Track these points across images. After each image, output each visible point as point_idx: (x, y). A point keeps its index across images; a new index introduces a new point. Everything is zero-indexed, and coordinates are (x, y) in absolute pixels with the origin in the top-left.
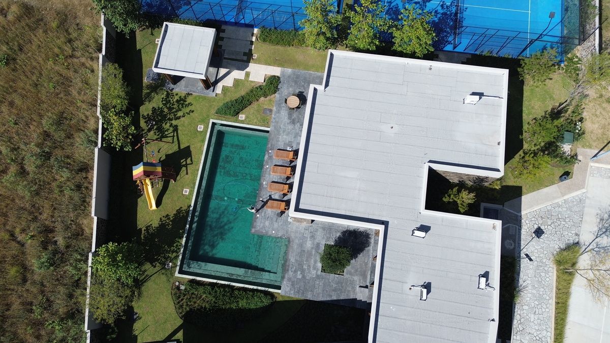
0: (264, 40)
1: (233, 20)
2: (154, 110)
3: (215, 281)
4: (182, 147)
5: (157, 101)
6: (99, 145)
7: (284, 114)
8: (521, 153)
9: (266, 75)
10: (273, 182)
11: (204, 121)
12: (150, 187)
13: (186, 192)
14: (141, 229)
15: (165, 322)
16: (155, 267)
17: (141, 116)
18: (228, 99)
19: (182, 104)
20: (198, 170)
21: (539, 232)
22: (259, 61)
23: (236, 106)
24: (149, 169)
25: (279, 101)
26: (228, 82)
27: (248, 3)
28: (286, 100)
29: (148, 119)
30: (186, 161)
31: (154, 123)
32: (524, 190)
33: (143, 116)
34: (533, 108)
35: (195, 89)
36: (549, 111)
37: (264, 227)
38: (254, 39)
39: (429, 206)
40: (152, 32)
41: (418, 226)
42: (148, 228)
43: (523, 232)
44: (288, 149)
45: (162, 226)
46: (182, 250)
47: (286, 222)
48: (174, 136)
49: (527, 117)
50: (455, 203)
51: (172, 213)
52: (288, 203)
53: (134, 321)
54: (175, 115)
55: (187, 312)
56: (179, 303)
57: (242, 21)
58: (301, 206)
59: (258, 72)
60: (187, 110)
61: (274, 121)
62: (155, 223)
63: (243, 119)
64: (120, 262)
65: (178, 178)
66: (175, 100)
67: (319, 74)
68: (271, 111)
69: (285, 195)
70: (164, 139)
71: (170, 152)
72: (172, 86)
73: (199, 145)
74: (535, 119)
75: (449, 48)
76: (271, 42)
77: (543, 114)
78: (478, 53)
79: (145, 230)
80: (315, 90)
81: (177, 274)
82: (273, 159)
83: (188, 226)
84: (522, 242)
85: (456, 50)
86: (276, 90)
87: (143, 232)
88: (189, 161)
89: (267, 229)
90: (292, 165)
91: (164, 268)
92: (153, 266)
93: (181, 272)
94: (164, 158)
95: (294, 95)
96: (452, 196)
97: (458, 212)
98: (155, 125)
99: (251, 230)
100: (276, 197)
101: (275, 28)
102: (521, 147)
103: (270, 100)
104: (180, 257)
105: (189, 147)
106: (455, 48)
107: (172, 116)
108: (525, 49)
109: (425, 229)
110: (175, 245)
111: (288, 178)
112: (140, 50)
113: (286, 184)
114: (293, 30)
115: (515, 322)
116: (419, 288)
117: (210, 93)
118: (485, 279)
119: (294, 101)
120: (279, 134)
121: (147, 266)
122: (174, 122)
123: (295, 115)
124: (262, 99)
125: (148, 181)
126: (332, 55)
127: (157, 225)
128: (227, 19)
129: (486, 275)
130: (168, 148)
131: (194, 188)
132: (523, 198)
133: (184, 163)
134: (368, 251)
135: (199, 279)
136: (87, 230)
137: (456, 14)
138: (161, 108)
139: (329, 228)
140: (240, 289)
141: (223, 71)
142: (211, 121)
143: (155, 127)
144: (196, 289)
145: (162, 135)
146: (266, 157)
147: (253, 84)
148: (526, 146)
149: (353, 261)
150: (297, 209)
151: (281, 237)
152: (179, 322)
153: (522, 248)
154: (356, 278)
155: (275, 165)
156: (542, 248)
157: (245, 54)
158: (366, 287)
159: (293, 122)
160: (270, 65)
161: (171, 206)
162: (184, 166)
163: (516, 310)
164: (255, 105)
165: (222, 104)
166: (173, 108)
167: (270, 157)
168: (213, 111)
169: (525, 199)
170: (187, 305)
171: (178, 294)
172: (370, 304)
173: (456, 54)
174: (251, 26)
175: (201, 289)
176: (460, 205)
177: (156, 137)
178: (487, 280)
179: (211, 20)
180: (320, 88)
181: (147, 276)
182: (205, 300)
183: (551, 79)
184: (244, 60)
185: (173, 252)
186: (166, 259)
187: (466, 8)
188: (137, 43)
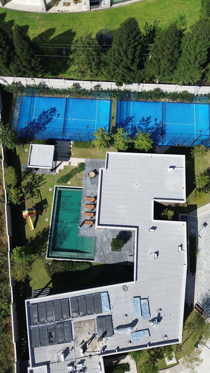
0: (76, 147)
1: (61, 138)
2: (28, 183)
3: (64, 259)
4: (43, 200)
5: (29, 179)
6: (6, 203)
7: (88, 180)
8: (195, 189)
9: (78, 163)
10: (86, 212)
11: (52, 186)
12: (30, 220)
13: (47, 220)
14: (28, 239)
15: (44, 280)
16: (36, 256)
17: (22, 187)
18: (62, 175)
19: (41, 179)
20: (51, 209)
21: (205, 224)
22: (74, 156)
23: (66, 178)
24: (31, 212)
25: (86, 174)
26: (61, 167)
27: (67, 129)
28: (89, 174)
29: (26, 188)
30: (45, 205)
31: (29, 189)
32: (198, 206)
33: (23, 187)
34: (199, 169)
35: (46, 172)
36: (207, 169)
37: (84, 233)
38: (71, 146)
39: (155, 218)
40: (23, 146)
41: (151, 227)
42: (31, 238)
43: (199, 225)
44: (92, 196)
45: (37, 237)
46: (48, 247)
47: (94, 230)
48: (38, 195)
49: (197, 173)
50: (167, 216)
51: (41, 230)
52: (94, 221)
53: (29, 281)
54: (38, 185)
55: (53, 274)
56: (49, 271)
57: (65, 138)
58: (100, 223)
59: (75, 162)
60: (43, 182)
61: (84, 184)
62: (34, 236)
63: (70, 184)
64: (23, 255)
65: (43, 214)
66: (37, 178)
67: (103, 160)
68: (82, 179)
69: (92, 217)
70: (34, 197)
71: (38, 202)
72: (35, 171)
73: (50, 198)
74: (200, 174)
75: (160, 144)
76: (79, 147)
77: (204, 171)
78: (173, 145)
79: (30, 239)
80: (102, 170)
81: (47, 258)
82: (85, 201)
83: (49, 236)
84: (199, 230)
85: (163, 145)
86: (84, 169)
87: (29, 240)
88: (46, 206)
89: (85, 234)
90: (94, 203)
91: (40, 256)
92: (35, 255)
93: (48, 257)
94: (35, 205)
95: (92, 171)
96: (165, 212)
97: (168, 220)
98: (29, 190)
99: (78, 235)
100: (88, 219)
101: (81, 141)
102: (195, 187)
103: (81, 174)
104: (47, 250)
105: (46, 199)
106: (163, 144)
107: (36, 185)
108: (194, 142)
109: (154, 228)
110: (44, 245)
111: (93, 210)
112: (18, 155)
113: (92, 212)
114: (89, 141)
115: (197, 265)
116: (154, 254)
117: (53, 173)
118: (181, 247)
119: (92, 174)
120: (87, 190)
121: (33, 255)
122: (38, 188)
123: (93, 180)
124: (78, 174)
125: (29, 217)
126: (108, 154)
127: (35, 237)
128: (58, 137)
129: (181, 246)
130: (36, 200)
131: (50, 218)
132: (198, 210)
133: (45, 207)
134: (132, 239)
135: (57, 259)
136: (4, 242)
137: (162, 128)
138: (31, 182)
139: (113, 231)
140: (76, 262)
141: (58, 162)
142: (55, 186)
143: (29, 191)
144: (56, 264)
145: (33, 195)
146: (82, 201)
147: (73, 167)
148: (197, 186)
149: (125, 245)
150: (99, 224)
151: (92, 237)
152: (50, 279)
153: (198, 232)
154: (127, 252)
155: (86, 204)
156: (207, 231)
157: (68, 154)
158: (132, 256)
159: (93, 184)
160: (79, 158)
161: (40, 227)
162: (44, 208)
163: (197, 259)
164: (74, 177)
165: (59, 178)
166: (37, 182)
167: (84, 201)
168: (55, 182)
169: (199, 210)
170: (53, 271)
171: (48, 267)
172: (134, 263)
173: (163, 146)
174: (70, 140)
175: (58, 264)
176: (168, 217)
177: (30, 196)
178: (182, 248)
179: (51, 139)
180: (104, 169)
181: (33, 260)
182: (60, 268)
183: (206, 155)
184: (67, 156)
185: (44, 248)
186: (41, 252)
187: (167, 125)
188: (17, 152)
